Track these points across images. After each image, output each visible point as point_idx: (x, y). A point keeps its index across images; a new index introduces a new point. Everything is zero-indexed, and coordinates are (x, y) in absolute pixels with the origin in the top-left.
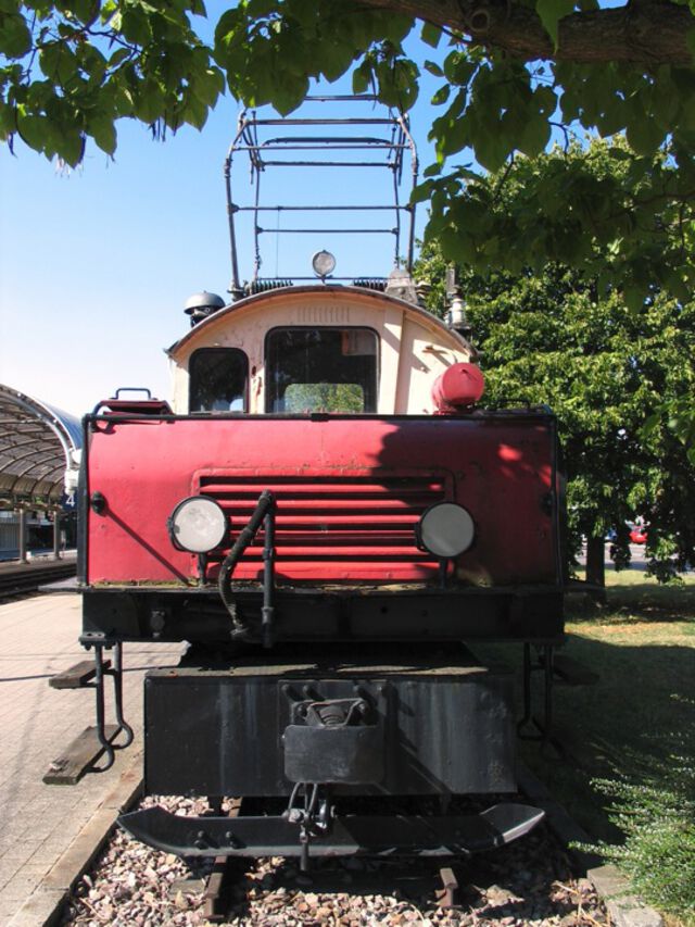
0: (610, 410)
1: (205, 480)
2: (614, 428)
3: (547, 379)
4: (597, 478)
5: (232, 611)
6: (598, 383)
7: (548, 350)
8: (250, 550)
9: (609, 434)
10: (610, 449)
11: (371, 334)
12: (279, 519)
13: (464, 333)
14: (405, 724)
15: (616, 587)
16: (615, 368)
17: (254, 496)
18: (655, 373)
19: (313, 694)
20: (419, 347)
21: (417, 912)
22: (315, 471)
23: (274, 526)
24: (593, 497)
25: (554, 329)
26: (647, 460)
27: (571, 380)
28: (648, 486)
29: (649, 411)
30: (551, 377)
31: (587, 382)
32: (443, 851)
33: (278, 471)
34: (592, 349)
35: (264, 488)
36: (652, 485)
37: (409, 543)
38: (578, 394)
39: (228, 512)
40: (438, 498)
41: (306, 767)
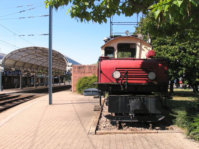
0: (175, 57)
1: (116, 68)
2: (176, 60)
3: (163, 50)
4: (173, 69)
5: (122, 87)
6: (173, 51)
7: (164, 45)
8: (124, 79)
9: (175, 61)
10: (175, 64)
11: (135, 45)
12: (128, 74)
13: (151, 44)
14: (145, 103)
15: (175, 91)
16: (176, 48)
17: (125, 71)
18: (184, 50)
19: (132, 99)
20: (143, 47)
21: (147, 129)
22: (132, 67)
23: (127, 75)
24: (172, 73)
25: (165, 41)
26: (182, 66)
27: (168, 51)
28: (182, 71)
29: (183, 57)
30: (164, 50)
31: (171, 51)
32: (150, 121)
33: (127, 67)
34: (172, 45)
35: (126, 70)
36: (183, 71)
37: (146, 78)
38: (169, 53)
39: (121, 73)
40: (150, 71)
41: (133, 107)
